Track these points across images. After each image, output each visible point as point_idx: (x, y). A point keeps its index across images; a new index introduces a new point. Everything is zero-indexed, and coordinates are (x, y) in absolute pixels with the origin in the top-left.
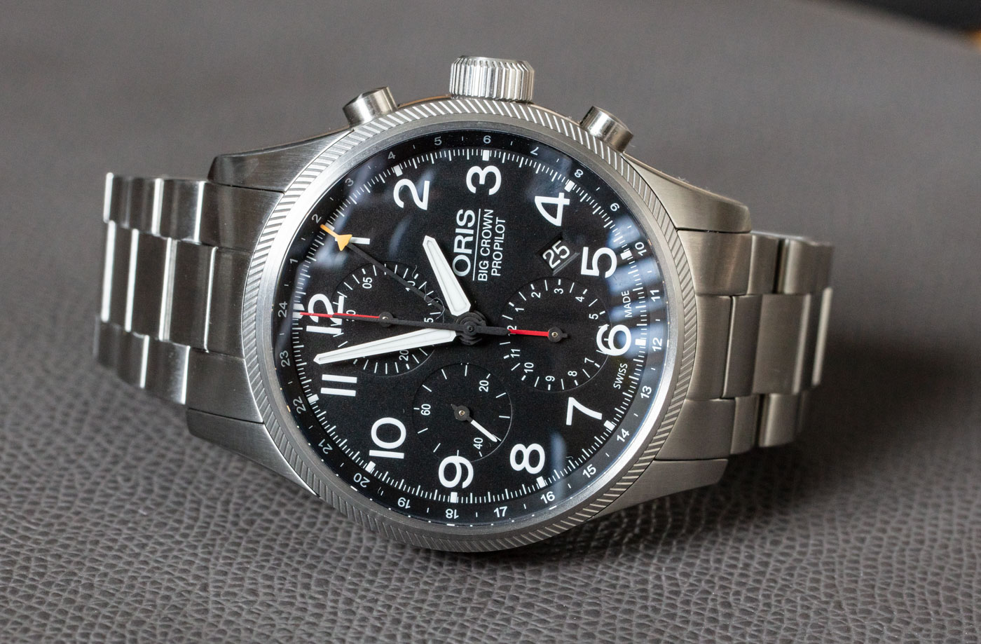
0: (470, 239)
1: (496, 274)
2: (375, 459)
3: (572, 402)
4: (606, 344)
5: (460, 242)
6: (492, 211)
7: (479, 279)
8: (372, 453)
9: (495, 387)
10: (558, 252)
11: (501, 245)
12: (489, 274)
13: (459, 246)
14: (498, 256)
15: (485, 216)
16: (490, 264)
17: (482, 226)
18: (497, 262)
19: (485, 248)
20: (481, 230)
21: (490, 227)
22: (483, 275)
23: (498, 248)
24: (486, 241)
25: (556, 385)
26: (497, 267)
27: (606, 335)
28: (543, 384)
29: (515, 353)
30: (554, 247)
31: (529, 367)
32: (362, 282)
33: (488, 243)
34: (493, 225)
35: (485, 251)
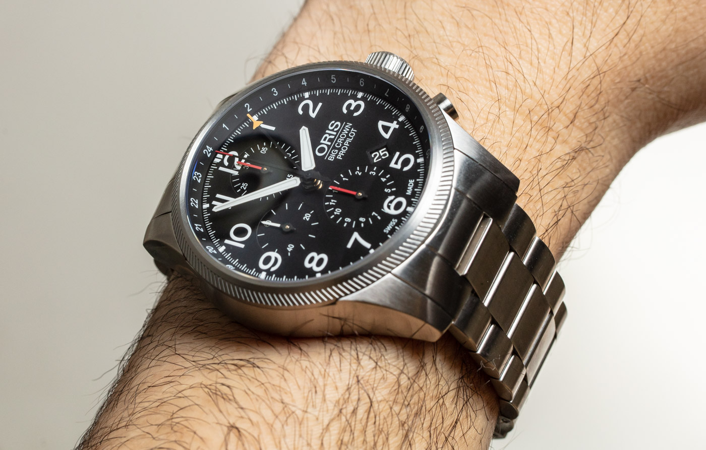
0: (333, 137)
1: (340, 158)
2: (226, 245)
3: (356, 235)
4: (389, 207)
5: (326, 138)
6: (351, 125)
7: (329, 159)
8: (227, 241)
9: (312, 219)
10: (382, 154)
11: (349, 143)
12: (335, 157)
13: (325, 140)
14: (345, 149)
15: (346, 126)
16: (338, 152)
17: (342, 131)
18: (343, 151)
19: (339, 143)
20: (341, 133)
21: (347, 132)
22: (331, 157)
23: (347, 145)
24: (341, 140)
25: (350, 224)
26: (342, 154)
27: (391, 202)
28: (343, 222)
29: (333, 202)
30: (380, 151)
31: (338, 211)
32: (261, 149)
33: (342, 141)
34: (349, 132)
35: (338, 145)
